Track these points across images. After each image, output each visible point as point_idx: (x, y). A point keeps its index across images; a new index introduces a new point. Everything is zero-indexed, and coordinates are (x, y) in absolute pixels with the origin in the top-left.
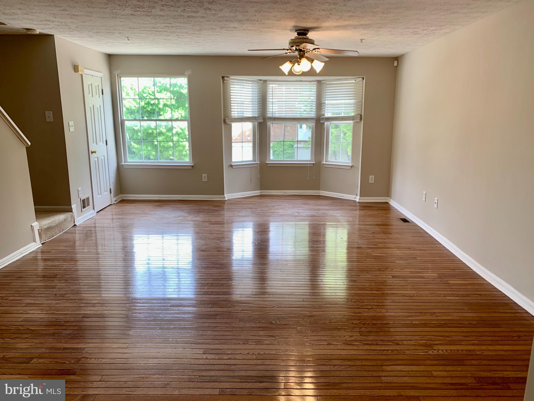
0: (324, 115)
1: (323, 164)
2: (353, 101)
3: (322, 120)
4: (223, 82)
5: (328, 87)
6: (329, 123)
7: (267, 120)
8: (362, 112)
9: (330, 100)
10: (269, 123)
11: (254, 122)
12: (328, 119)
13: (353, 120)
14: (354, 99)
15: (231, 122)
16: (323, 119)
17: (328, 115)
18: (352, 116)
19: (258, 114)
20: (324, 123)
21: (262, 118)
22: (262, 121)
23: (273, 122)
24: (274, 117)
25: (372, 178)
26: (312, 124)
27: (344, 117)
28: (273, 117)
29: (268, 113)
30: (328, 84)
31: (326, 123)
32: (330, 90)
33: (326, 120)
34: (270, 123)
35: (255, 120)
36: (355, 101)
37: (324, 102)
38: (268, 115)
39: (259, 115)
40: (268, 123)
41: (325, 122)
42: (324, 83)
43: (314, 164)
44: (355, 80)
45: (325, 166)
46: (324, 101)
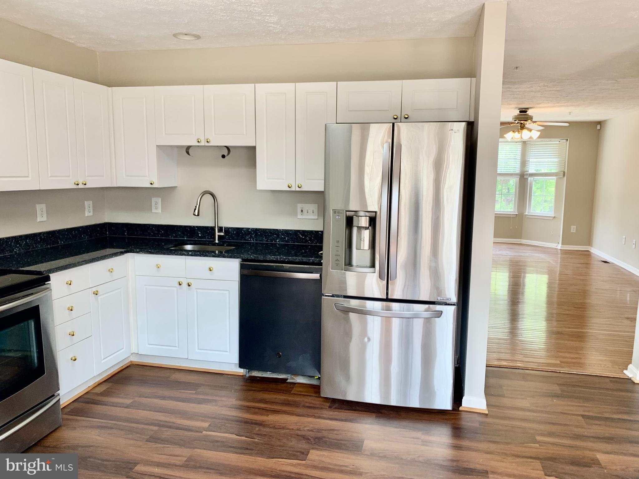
0: (528, 171)
1: (526, 215)
2: (556, 160)
3: (526, 176)
5: (532, 147)
6: (532, 178)
8: (565, 169)
9: (533, 158)
12: (532, 175)
13: (556, 176)
16: (527, 174)
17: (531, 171)
18: (556, 172)
20: (527, 179)
25: (574, 228)
26: (516, 178)
27: (547, 174)
30: (533, 145)
31: (529, 178)
33: (530, 176)
36: (559, 159)
37: (529, 160)
43: (517, 214)
44: (559, 142)
45: (527, 217)
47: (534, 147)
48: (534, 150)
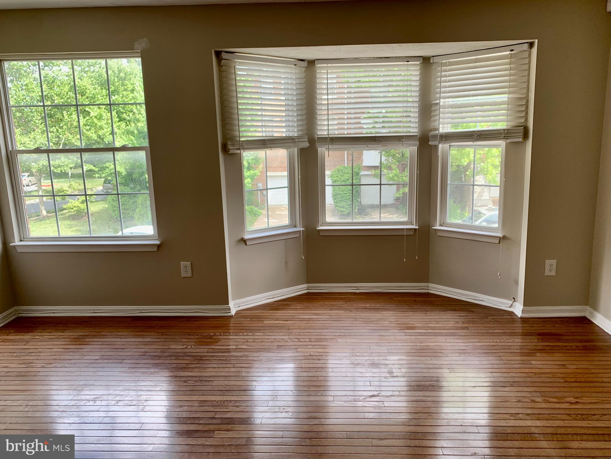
0: (438, 129)
1: (436, 230)
2: (504, 98)
3: (432, 141)
4: (219, 65)
5: (446, 71)
6: (447, 145)
7: (317, 144)
8: (526, 119)
9: (449, 97)
10: (322, 150)
11: (289, 147)
12: (448, 137)
13: (506, 138)
14: (509, 93)
15: (239, 149)
16: (435, 137)
17: (445, 128)
18: (504, 130)
19: (298, 131)
20: (436, 147)
21: (307, 140)
22: (307, 145)
23: (330, 146)
24: (332, 136)
25: (551, 265)
26: (411, 148)
27: (482, 133)
28: (330, 136)
29: (319, 128)
30: (445, 65)
31: (440, 145)
32: (449, 76)
33: (442, 140)
34: (324, 149)
35: (292, 144)
36: (511, 96)
37: (438, 101)
38: (319, 133)
39: (300, 133)
40: (319, 149)
41: (439, 143)
42: (435, 63)
43: (415, 229)
44: (512, 50)
45: (439, 234)
46: (436, 100)
47: (449, 70)
48: (448, 78)
